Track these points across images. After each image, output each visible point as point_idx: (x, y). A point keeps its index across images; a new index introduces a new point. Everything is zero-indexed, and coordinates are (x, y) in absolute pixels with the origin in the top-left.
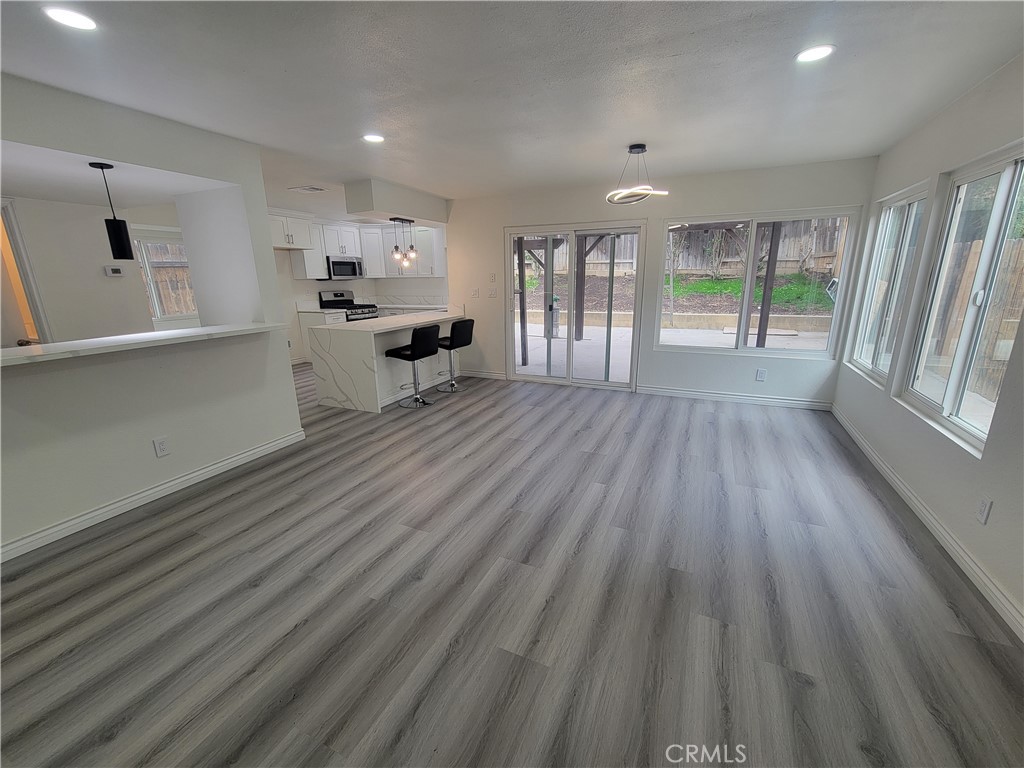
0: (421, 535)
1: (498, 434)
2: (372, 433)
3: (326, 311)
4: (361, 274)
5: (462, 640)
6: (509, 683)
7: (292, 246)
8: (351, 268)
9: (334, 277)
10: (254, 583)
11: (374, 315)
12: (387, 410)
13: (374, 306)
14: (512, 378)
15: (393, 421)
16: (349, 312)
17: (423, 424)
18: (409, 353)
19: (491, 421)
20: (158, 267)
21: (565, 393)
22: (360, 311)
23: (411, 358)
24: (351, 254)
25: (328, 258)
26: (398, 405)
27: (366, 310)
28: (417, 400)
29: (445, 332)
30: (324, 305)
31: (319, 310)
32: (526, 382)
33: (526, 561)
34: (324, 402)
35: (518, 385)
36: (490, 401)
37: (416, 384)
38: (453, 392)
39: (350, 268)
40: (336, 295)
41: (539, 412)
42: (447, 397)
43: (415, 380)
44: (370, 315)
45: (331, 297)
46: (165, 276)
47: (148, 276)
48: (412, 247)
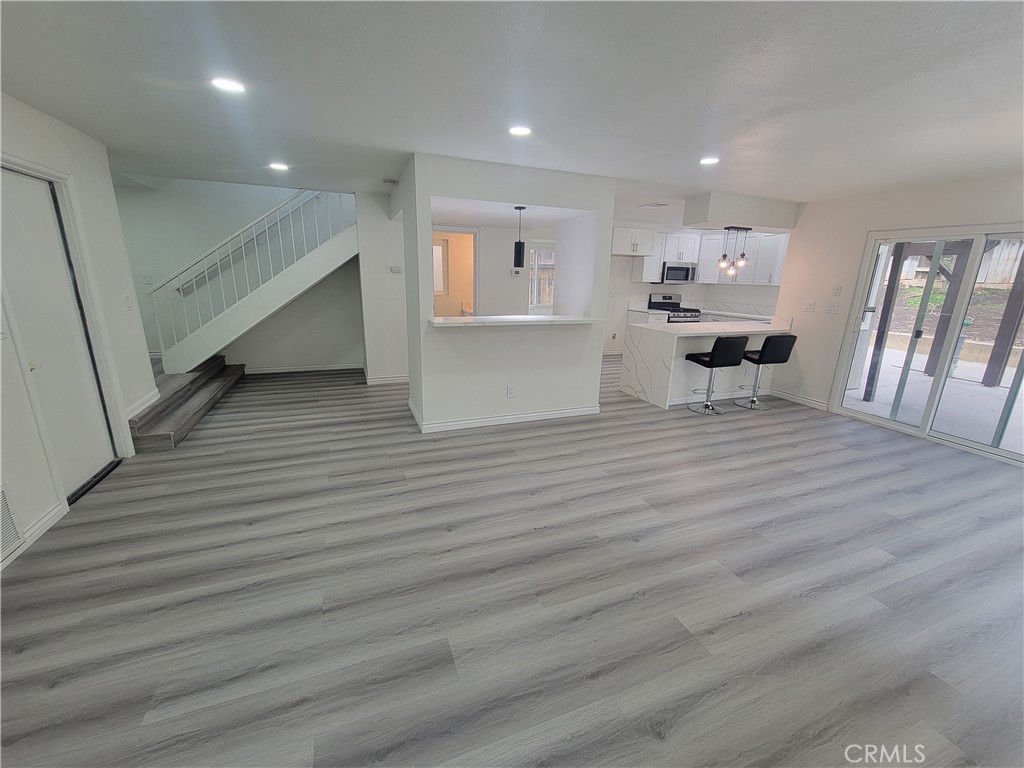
0: (654, 513)
1: (781, 461)
2: (652, 423)
3: (652, 311)
4: (692, 279)
5: (647, 595)
6: (670, 641)
7: (636, 254)
8: (685, 273)
9: (665, 281)
10: (533, 492)
11: (695, 319)
12: (674, 408)
13: (698, 311)
14: (835, 410)
15: (675, 419)
16: (671, 314)
17: (701, 429)
18: (708, 359)
19: (778, 447)
20: (544, 268)
21: (908, 445)
22: (682, 314)
23: (709, 365)
24: (687, 260)
25: (664, 263)
26: (687, 407)
27: (689, 314)
28: (707, 407)
29: (755, 345)
30: (652, 305)
31: (647, 310)
32: (854, 420)
33: (740, 574)
34: (624, 390)
35: (841, 420)
36: (791, 427)
37: (709, 391)
38: (751, 408)
39: (683, 273)
40: (664, 298)
41: (853, 454)
42: (741, 412)
43: (709, 387)
44: (692, 319)
45: (659, 299)
46: (546, 275)
47: (535, 275)
48: (743, 255)
